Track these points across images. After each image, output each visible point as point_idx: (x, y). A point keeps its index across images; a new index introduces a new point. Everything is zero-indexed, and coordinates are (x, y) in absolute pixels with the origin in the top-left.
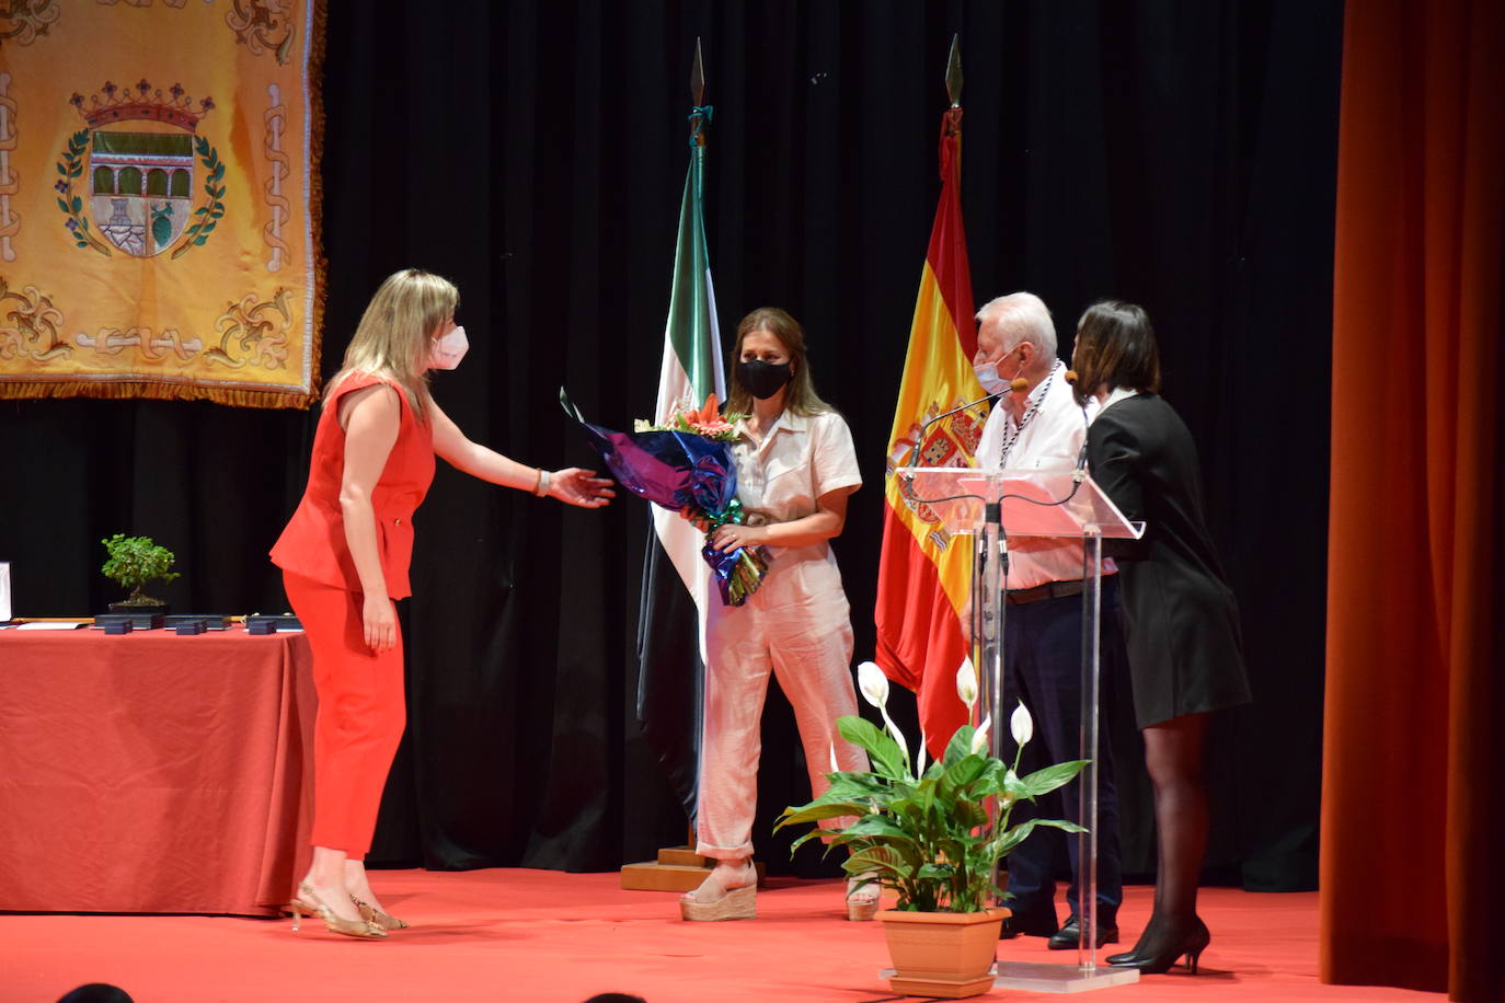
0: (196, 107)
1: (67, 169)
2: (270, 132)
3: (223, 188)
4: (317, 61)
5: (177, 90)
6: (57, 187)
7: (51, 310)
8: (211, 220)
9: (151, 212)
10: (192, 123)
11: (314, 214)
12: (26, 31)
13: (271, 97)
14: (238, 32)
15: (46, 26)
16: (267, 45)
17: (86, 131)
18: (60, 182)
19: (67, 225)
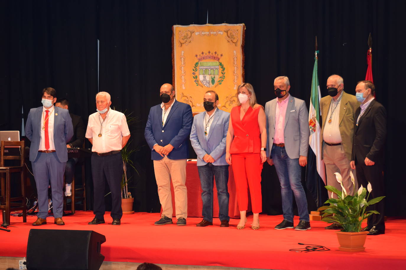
0: (219, 56)
1: (194, 70)
2: (234, 61)
3: (225, 73)
4: (243, 45)
5: (216, 53)
6: (193, 74)
7: (192, 99)
8: (223, 79)
9: (211, 78)
10: (219, 59)
11: (243, 76)
12: (187, 43)
13: (234, 53)
14: (228, 41)
15: (191, 41)
16: (234, 43)
17: (198, 62)
18: (193, 73)
19: (195, 81)
